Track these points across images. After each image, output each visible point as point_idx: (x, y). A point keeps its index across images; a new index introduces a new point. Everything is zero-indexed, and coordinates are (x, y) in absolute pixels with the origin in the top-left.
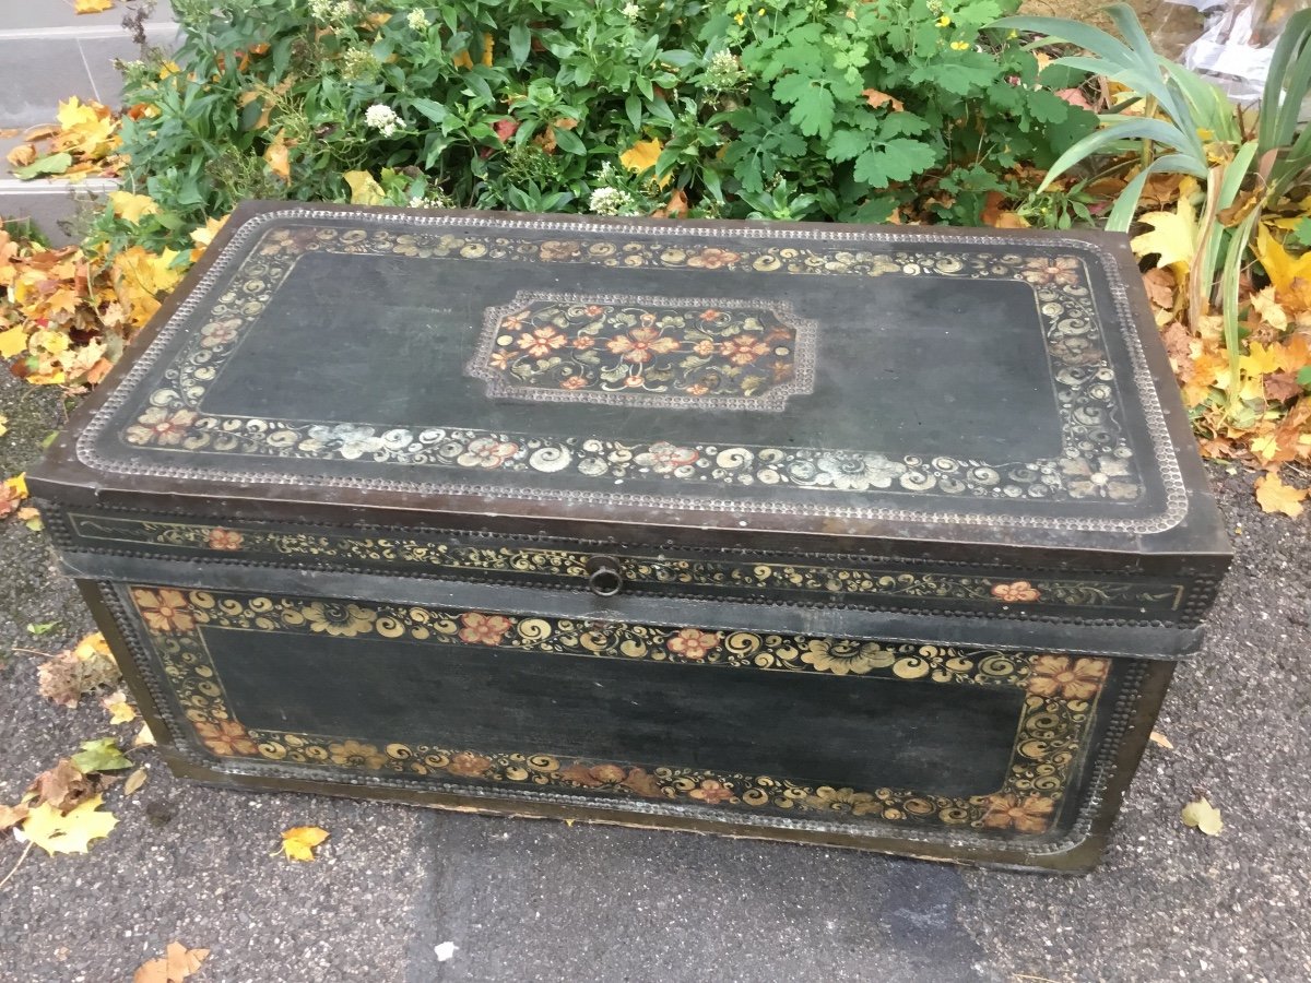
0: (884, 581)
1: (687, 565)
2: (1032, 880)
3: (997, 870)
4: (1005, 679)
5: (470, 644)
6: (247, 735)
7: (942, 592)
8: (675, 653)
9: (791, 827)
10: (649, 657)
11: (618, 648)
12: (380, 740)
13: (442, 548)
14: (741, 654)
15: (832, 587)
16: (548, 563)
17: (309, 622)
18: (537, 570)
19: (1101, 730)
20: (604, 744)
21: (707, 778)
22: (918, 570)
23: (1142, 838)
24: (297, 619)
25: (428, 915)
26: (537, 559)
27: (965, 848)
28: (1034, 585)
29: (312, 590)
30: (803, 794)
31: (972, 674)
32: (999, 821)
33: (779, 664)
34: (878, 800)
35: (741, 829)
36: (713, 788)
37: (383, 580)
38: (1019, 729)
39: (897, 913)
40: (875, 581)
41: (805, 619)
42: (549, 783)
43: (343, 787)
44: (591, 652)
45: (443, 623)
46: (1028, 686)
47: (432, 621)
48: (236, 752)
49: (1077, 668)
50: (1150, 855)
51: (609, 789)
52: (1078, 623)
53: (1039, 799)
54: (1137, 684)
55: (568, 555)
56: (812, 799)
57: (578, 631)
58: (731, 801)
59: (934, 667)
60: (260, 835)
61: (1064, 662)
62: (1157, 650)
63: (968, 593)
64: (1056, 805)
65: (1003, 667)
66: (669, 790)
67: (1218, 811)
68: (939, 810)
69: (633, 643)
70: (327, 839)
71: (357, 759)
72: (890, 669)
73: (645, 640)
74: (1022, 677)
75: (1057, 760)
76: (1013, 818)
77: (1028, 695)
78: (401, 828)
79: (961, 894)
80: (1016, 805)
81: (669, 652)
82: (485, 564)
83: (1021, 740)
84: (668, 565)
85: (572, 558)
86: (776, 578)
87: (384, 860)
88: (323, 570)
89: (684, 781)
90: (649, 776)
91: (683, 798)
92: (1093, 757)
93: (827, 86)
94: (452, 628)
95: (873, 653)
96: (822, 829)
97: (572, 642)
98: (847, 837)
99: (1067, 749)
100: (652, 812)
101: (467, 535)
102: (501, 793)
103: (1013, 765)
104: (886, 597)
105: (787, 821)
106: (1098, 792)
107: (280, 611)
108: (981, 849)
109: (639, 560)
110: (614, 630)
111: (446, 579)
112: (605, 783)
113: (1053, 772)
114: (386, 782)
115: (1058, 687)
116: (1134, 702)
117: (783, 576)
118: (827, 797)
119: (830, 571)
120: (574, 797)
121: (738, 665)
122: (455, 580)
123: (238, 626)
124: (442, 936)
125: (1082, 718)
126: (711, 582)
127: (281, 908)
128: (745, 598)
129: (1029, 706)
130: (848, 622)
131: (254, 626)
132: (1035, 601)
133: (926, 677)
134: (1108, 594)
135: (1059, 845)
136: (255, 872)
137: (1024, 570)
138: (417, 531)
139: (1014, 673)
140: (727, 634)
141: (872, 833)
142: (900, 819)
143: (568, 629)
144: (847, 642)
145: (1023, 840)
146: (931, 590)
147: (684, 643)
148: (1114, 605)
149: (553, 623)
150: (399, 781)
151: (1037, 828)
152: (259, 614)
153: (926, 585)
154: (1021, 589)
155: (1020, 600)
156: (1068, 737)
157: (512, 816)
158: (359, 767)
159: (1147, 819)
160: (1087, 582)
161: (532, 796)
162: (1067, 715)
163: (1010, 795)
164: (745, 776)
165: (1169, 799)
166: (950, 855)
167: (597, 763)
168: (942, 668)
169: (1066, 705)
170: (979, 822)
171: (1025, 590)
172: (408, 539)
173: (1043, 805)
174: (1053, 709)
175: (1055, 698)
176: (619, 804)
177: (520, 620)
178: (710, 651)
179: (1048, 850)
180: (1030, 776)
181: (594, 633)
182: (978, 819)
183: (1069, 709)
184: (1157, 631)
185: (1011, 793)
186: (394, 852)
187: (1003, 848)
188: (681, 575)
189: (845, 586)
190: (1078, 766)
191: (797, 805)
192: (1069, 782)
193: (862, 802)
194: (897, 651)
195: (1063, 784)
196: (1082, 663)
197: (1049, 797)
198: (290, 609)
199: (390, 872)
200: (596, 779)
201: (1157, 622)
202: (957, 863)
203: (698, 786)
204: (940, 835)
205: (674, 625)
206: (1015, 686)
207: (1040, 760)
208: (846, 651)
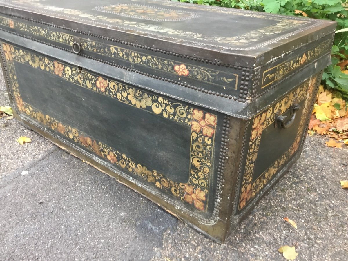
0: (144, 58)
1: (94, 44)
4: (184, 119)
5: (56, 75)
6: (23, 104)
7: (160, 66)
9: (132, 182)
10: (92, 89)
11: (85, 83)
12: (45, 112)
13: (46, 31)
14: (113, 91)
15: (131, 60)
16: (66, 40)
17: (29, 61)
18: (64, 42)
19: (217, 157)
20: (87, 128)
21: (111, 150)
22: (152, 52)
24: (27, 59)
25: (30, 165)
26: (64, 37)
27: (180, 210)
28: (187, 67)
29: (25, 45)
30: (134, 167)
31: (174, 114)
32: (189, 199)
33: (123, 99)
34: (154, 176)
35: (121, 178)
36: (112, 156)
37: (38, 43)
38: (191, 149)
39: (146, 222)
40: (141, 58)
41: (124, 74)
42: (77, 142)
43: (40, 130)
44: (80, 84)
45: (51, 65)
46: (192, 125)
47: (49, 64)
48: (22, 111)
49: (206, 118)
50: (254, 253)
51: (89, 149)
52: (203, 92)
53: (201, 191)
54: (227, 133)
55: (70, 36)
56: (136, 169)
57: (76, 74)
58: (117, 163)
59: (163, 109)
60: (19, 136)
61: (201, 114)
62: (229, 110)
63: (167, 68)
64: (206, 196)
65: (183, 113)
66: (102, 153)
67: (297, 254)
68: (171, 187)
69: (88, 81)
71: (41, 119)
72: (151, 107)
73: (91, 81)
74: (189, 120)
75: (204, 170)
76: (193, 199)
77: (192, 130)
78: (47, 147)
79: (172, 228)
80: (193, 192)
81: (97, 88)
82: (54, 38)
83: (192, 156)
84: (90, 43)
85: (70, 37)
86: (116, 53)
87: (36, 151)
88: (28, 38)
89: (105, 150)
90: (98, 146)
91: (105, 159)
92: (216, 173)
93: (280, 3)
94: (52, 68)
95: (146, 98)
96: (140, 185)
97: (76, 78)
98: (146, 191)
99: (207, 165)
100: (99, 163)
101: (50, 25)
102: (68, 143)
103: (191, 169)
104: (145, 67)
105: (131, 178)
106: (220, 194)
107: (24, 55)
108: (185, 213)
109: (84, 40)
110: (84, 74)
111: (49, 45)
112: (89, 146)
113: (203, 177)
114: (47, 130)
115: (201, 128)
116: (226, 142)
117: (118, 52)
118: (140, 170)
119: (129, 51)
120: (83, 150)
121: (113, 97)
122: (50, 45)
123: (18, 60)
124: (28, 170)
125: (210, 149)
126: (101, 53)
127: (5, 150)
128: (110, 62)
129: (193, 137)
130: (135, 78)
131: (21, 61)
132: (188, 76)
133: (161, 114)
134: (211, 76)
135: (209, 221)
136: (9, 141)
137: (183, 57)
138: (42, 23)
139: (186, 117)
140: (109, 81)
141: (153, 193)
142: (160, 188)
143: (75, 72)
144: (139, 91)
145: (197, 213)
146: (157, 65)
147: (100, 83)
148: (214, 83)
149: (71, 68)
150: (49, 131)
151: (201, 208)
152: (21, 56)
153: (155, 62)
154: (183, 69)
155: (183, 75)
156: (207, 158)
157: (71, 154)
158: (42, 123)
159: (264, 242)
160: (204, 68)
161: (74, 146)
162: (205, 145)
163: (191, 186)
164: (119, 153)
165: (279, 241)
166: (176, 213)
167: (86, 136)
168: (165, 110)
169: (204, 139)
170: (183, 198)
171: (184, 69)
172: (40, 27)
173: (202, 195)
174: (200, 140)
175: (201, 134)
176: (92, 156)
177: (65, 66)
178: (106, 89)
179: (206, 222)
180: (197, 177)
181: (80, 75)
182: (183, 196)
183: (206, 142)
184: (230, 101)
185: (191, 184)
186: (40, 151)
187: (191, 215)
188: (94, 48)
189: (134, 60)
190: (211, 176)
191: (133, 171)
192: (209, 185)
193: (150, 176)
194: (152, 98)
195: (208, 185)
196: (207, 115)
197: (203, 191)
198: (25, 55)
199: (34, 154)
200: (86, 143)
201: (230, 96)
202: (178, 218)
203: (109, 154)
204: (172, 201)
205: (92, 70)
206: (187, 124)
207: (199, 169)
208: (139, 96)
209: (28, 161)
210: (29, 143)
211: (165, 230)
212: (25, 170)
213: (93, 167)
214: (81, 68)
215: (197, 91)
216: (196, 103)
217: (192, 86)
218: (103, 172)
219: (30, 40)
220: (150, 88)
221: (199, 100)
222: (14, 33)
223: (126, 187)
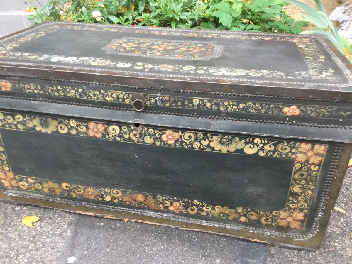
0: (241, 106)
1: (168, 98)
2: (296, 252)
3: (282, 247)
4: (286, 154)
5: (91, 137)
6: (15, 178)
7: (263, 111)
8: (164, 142)
9: (205, 224)
10: (154, 143)
11: (143, 139)
12: (59, 181)
13: (80, 90)
14: (188, 142)
15: (222, 109)
16: (118, 98)
17: (35, 126)
18: (114, 101)
19: (323, 179)
20: (138, 184)
21: (175, 201)
22: (254, 100)
23: (337, 241)
24: (31, 125)
25: (68, 247)
26: (114, 95)
27: (270, 236)
28: (299, 108)
29: (36, 109)
30: (210, 209)
31: (274, 151)
32: (283, 223)
33: (202, 147)
34: (238, 212)
35: (187, 225)
36: (177, 205)
37: (60, 106)
38: (292, 179)
39: (244, 259)
40: (238, 106)
41: (211, 124)
42: (118, 202)
43: (47, 202)
44: (134, 141)
45: (81, 127)
46: (296, 158)
47: (77, 126)
48: (12, 186)
49: (315, 149)
50: (340, 246)
51: (140, 206)
52: (315, 127)
53: (299, 213)
54: (338, 157)
55: (125, 93)
56: (213, 211)
57: (129, 131)
58: (184, 211)
59: (259, 148)
60: (16, 218)
61: (309, 146)
62: (347, 139)
63: (273, 111)
64: (305, 216)
65: (286, 149)
66: (161, 206)
68: (261, 218)
69: (148, 137)
70: (39, 220)
71: (52, 189)
72: (242, 150)
73: (153, 135)
74: (293, 153)
75: (306, 194)
76: (289, 222)
77: (295, 162)
78: (66, 219)
79: (269, 255)
80: (290, 216)
81: (162, 141)
82: (96, 98)
83: (292, 184)
84: (161, 98)
85: (127, 95)
86: (201, 104)
87: (57, 229)
88: (39, 101)
89: (166, 202)
90: (154, 200)
91: (166, 210)
92: (320, 193)
93: (231, 14)
94: (84, 129)
95: (237, 142)
96: (217, 226)
97: (127, 136)
98: (225, 229)
99: (310, 189)
100: (155, 216)
101: (89, 84)
102: (101, 206)
103: (289, 196)
104: (242, 113)
105: (204, 221)
106: (322, 210)
107: (25, 121)
108: (276, 236)
109: (151, 96)
110: (142, 130)
111: (82, 105)
112: (138, 203)
113: (304, 200)
114: (62, 200)
115: (307, 159)
116: (336, 166)
117: (203, 103)
118: (219, 210)
119: (221, 101)
120: (127, 209)
121: (187, 147)
122: (85, 106)
123: (11, 128)
124: (71, 255)
125: (316, 174)
126: (177, 106)
127: (16, 241)
128: (190, 114)
129: (296, 168)
130: (227, 125)
131: (17, 128)
132: (299, 115)
133: (257, 153)
134: (328, 112)
135: (306, 235)
136: (10, 229)
137: (295, 100)
138: (71, 82)
139: (290, 152)
140: (182, 133)
141: (235, 228)
142: (246, 222)
143: (126, 130)
144: (227, 136)
145: (292, 233)
146: (259, 110)
147: (167, 137)
148: (329, 118)
149: (120, 127)
150: (66, 200)
151: (297, 227)
152: (18, 122)
153: (257, 108)
154: (294, 109)
155: (293, 115)
156: (311, 183)
157: (105, 217)
158: (53, 193)
160: (320, 106)
161: (112, 208)
162: (310, 172)
163: (288, 211)
164: (189, 200)
166: (264, 239)
167: (136, 193)
168: (263, 149)
169: (310, 167)
170: (276, 224)
171: (295, 110)
172: (68, 86)
173: (300, 216)
174: (305, 169)
175: (306, 164)
176: (143, 212)
177: (109, 125)
178: (177, 141)
179: (302, 238)
180: (295, 202)
181: (135, 132)
182: (275, 222)
183: (311, 169)
184: (346, 130)
185: (288, 210)
186: (61, 227)
187: (284, 236)
188: (166, 103)
189: (227, 108)
190: (314, 197)
191: (207, 214)
192: (310, 205)
193: (232, 213)
194: (246, 140)
195: (308, 206)
196: (317, 146)
197: (303, 212)
198: (29, 120)
199: (58, 232)
200: (135, 201)
201: (346, 126)
202: (267, 243)
203: (172, 204)
204: (261, 230)
205: (163, 125)
206: (290, 158)
207: (299, 194)
208: (226, 141)
209: (61, 244)
210: (37, 222)
211: (265, 259)
212: (69, 256)
213: (142, 223)
214: (137, 125)
215: (309, 127)
216: (309, 138)
217: (303, 124)
218: (160, 224)
219: (44, 103)
221: (312, 134)
222: (10, 96)
223: (194, 231)
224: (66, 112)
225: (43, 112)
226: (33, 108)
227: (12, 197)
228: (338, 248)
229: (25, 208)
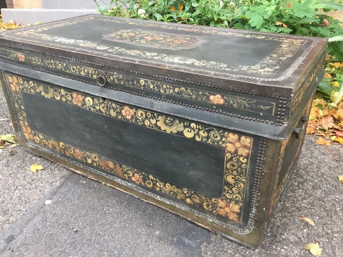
0: (177, 90)
1: (122, 77)
3: (224, 237)
4: (218, 142)
5: (75, 105)
6: (31, 132)
7: (194, 97)
8: (124, 116)
9: (159, 200)
10: (117, 117)
11: (109, 112)
12: (58, 140)
13: (64, 64)
14: (140, 118)
15: (162, 91)
16: (88, 73)
17: (41, 92)
18: (86, 75)
19: (253, 173)
20: (109, 152)
21: (136, 172)
22: (185, 85)
23: (285, 247)
24: (38, 90)
25: (51, 193)
26: (86, 70)
27: (213, 223)
28: (222, 97)
29: (39, 77)
30: (162, 186)
31: (208, 138)
32: (222, 212)
33: (151, 126)
34: (184, 193)
35: (147, 197)
36: (137, 177)
37: (53, 76)
38: (225, 168)
40: (174, 90)
41: (155, 104)
42: (97, 166)
43: (51, 156)
44: (103, 113)
45: (68, 96)
46: (226, 147)
47: (66, 94)
48: (30, 139)
49: (241, 141)
50: (285, 253)
51: (111, 172)
52: (239, 118)
53: (235, 204)
54: (263, 152)
55: (93, 70)
56: (164, 188)
57: (99, 103)
58: (143, 183)
59: (196, 133)
60: (29, 164)
61: (236, 137)
62: (267, 133)
63: (202, 98)
64: (241, 209)
65: (217, 137)
66: (126, 175)
67: (321, 249)
68: (203, 202)
69: (112, 110)
70: (42, 169)
71: (54, 146)
72: (182, 132)
73: (116, 110)
74: (223, 142)
75: (239, 186)
76: (227, 212)
77: (226, 151)
80: (227, 206)
81: (122, 116)
82: (74, 72)
83: (226, 174)
84: (117, 76)
85: (94, 71)
86: (146, 85)
87: (52, 178)
88: (41, 71)
89: (130, 172)
90: (121, 168)
91: (129, 180)
92: (251, 187)
93: (263, 16)
94: (70, 98)
95: (177, 124)
96: (168, 203)
97: (98, 108)
98: (175, 207)
99: (242, 181)
100: (122, 184)
101: (69, 60)
102: (86, 167)
103: (224, 186)
104: (177, 97)
105: (158, 197)
106: (255, 206)
107: (35, 87)
108: (217, 225)
109: (110, 74)
110: (108, 104)
111: (67, 77)
112: (110, 169)
113: (238, 192)
114: (60, 157)
115: (236, 149)
116: (263, 161)
117: (148, 85)
118: (169, 188)
119: (161, 84)
120: (103, 173)
121: (140, 124)
122: (69, 78)
123: (27, 91)
124: (50, 199)
125: (245, 166)
126: (129, 85)
127: (20, 180)
128: (139, 93)
129: (227, 157)
130: (167, 107)
131: (30, 92)
132: (223, 104)
133: (194, 138)
134: (248, 104)
135: (244, 230)
136: (21, 171)
137: (219, 89)
138: (59, 57)
139: (221, 140)
140: (136, 110)
141: (183, 208)
142: (191, 204)
143: (97, 102)
144: (169, 118)
145: (231, 224)
146: (191, 95)
147: (126, 112)
148: (250, 110)
149: (93, 99)
150: (63, 157)
151: (235, 220)
152: (31, 87)
153: (189, 93)
154: (218, 98)
155: (218, 104)
156: (241, 175)
157: (89, 177)
158: (55, 150)
159: (291, 242)
160: (240, 97)
161: (93, 170)
162: (240, 164)
163: (224, 200)
164: (145, 174)
165: (303, 240)
166: (208, 225)
167: (108, 160)
168: (198, 134)
169: (239, 158)
170: (216, 211)
171: (220, 99)
172: (57, 60)
173: (236, 208)
174: (235, 160)
175: (235, 154)
176: (114, 178)
177: (85, 96)
178: (132, 117)
179: (240, 232)
180: (231, 192)
181: (103, 105)
182: (215, 210)
183: (241, 161)
184: (267, 125)
185: (225, 199)
186: (56, 178)
187: (224, 227)
188: (121, 81)
189: (165, 91)
190: (246, 191)
191: (161, 190)
192: (244, 198)
193: (179, 193)
194: (184, 124)
195: (242, 199)
196: (243, 138)
197: (238, 204)
198: (37, 86)
199: (51, 181)
200: (108, 167)
201: (267, 121)
202: (210, 230)
203: (133, 176)
204: (204, 215)
205: (119, 101)
206: (221, 146)
207: (233, 185)
208: (169, 122)
209: (47, 190)
210: (41, 170)
211: (201, 243)
212: (48, 199)
213: (114, 188)
214: (104, 99)
215: (233, 117)
216: (233, 128)
217: (228, 113)
218: (127, 192)
219: (44, 73)
220: (184, 115)
221: (235, 125)
222: (24, 66)
223: (152, 204)
224: (56, 82)
225: (43, 80)
226: (37, 76)
227: (31, 148)
228: (282, 254)
229: (39, 159)
